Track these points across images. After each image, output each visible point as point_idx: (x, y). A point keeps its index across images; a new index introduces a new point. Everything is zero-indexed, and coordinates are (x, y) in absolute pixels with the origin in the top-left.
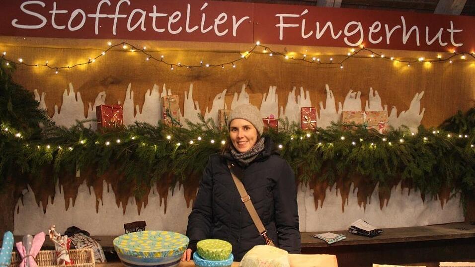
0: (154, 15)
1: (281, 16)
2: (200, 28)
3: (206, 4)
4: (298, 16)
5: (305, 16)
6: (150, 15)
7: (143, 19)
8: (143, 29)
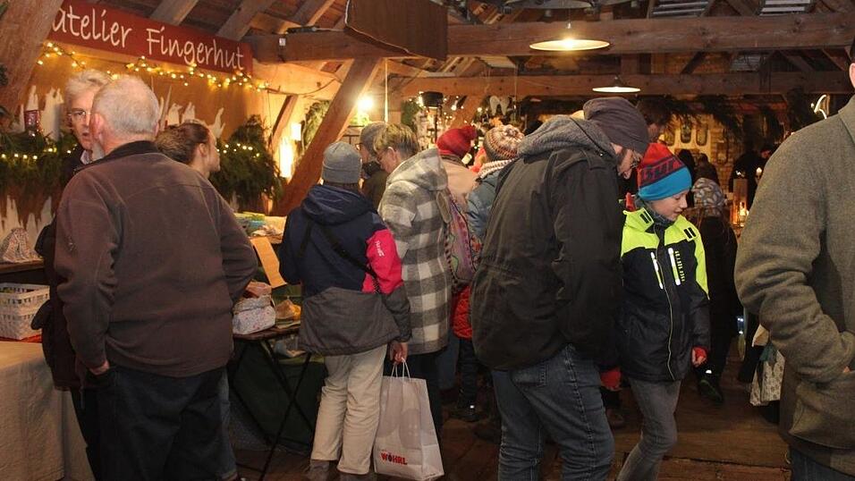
0: (71, 16)
1: (150, 30)
2: (101, 37)
3: (105, 12)
4: (158, 32)
5: (162, 33)
6: (68, 15)
7: (63, 19)
8: (65, 31)
